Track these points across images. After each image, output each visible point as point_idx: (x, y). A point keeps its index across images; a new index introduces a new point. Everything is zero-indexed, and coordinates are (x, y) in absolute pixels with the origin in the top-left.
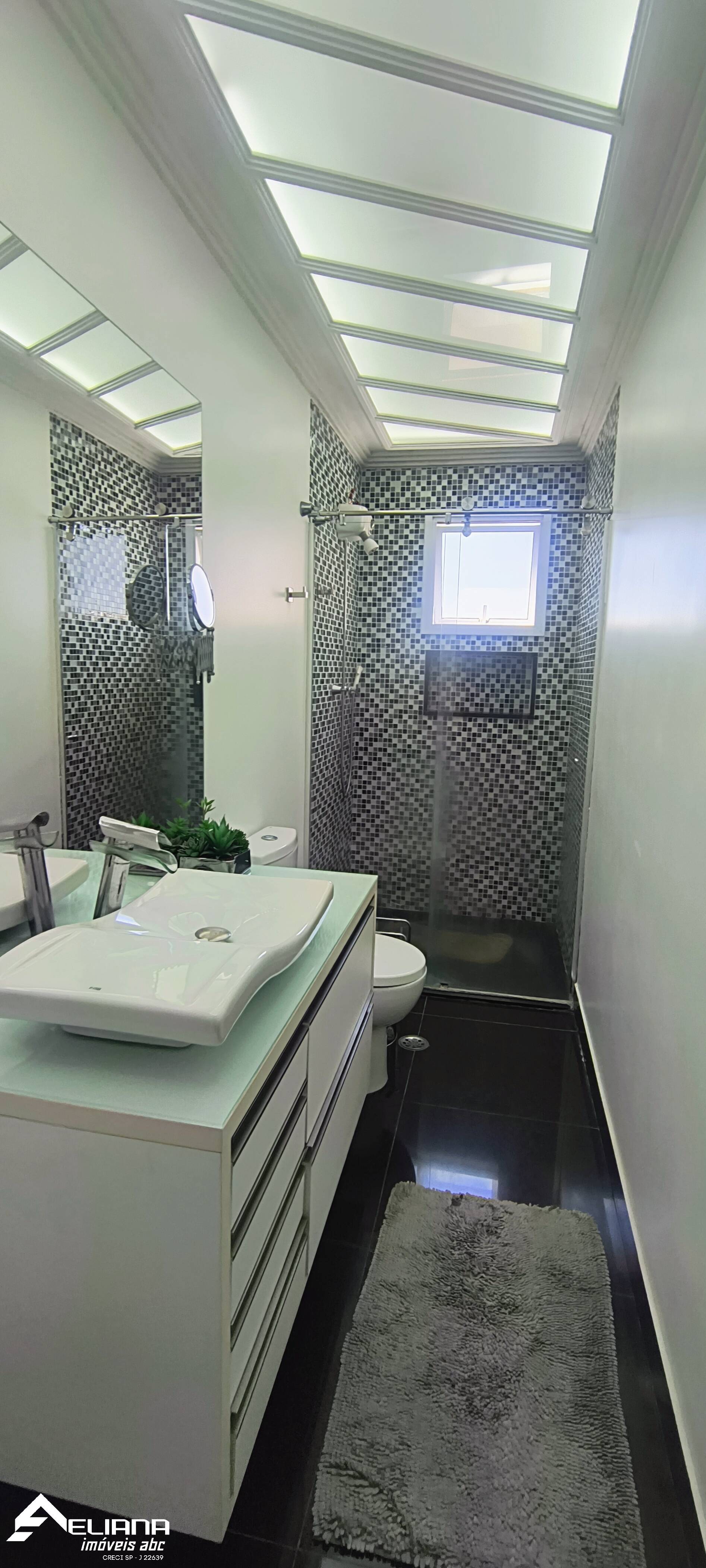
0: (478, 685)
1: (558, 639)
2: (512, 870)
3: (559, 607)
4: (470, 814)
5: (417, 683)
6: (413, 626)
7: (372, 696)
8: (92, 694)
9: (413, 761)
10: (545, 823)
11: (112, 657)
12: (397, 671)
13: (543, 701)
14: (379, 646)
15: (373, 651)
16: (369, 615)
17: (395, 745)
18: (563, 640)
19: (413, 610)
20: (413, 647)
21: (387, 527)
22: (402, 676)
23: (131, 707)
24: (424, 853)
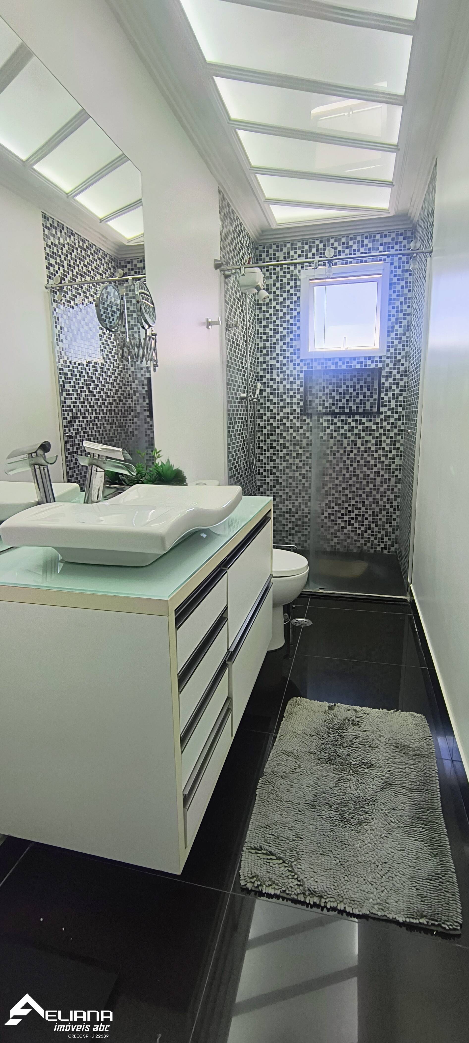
0: (340, 394)
1: (396, 357)
2: (366, 519)
3: (396, 335)
4: (337, 482)
5: (298, 393)
6: (295, 354)
7: (268, 404)
8: (80, 407)
9: (298, 448)
10: (389, 486)
11: (92, 384)
12: (285, 386)
13: (386, 401)
14: (271, 369)
15: (268, 373)
16: (264, 348)
17: (285, 437)
18: (399, 357)
19: (294, 343)
20: (295, 368)
21: (274, 285)
22: (288, 389)
23: (107, 418)
24: (306, 510)
